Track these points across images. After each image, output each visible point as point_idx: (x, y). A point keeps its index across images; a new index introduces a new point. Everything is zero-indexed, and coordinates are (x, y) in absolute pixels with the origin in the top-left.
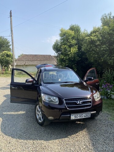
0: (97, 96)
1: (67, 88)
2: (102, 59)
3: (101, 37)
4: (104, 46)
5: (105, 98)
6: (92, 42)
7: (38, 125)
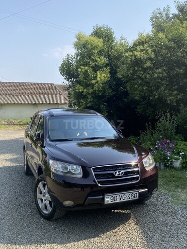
0: (149, 163)
1: (91, 148)
2: (155, 95)
3: (153, 53)
4: (160, 70)
5: (162, 166)
6: (137, 62)
7: (42, 220)
